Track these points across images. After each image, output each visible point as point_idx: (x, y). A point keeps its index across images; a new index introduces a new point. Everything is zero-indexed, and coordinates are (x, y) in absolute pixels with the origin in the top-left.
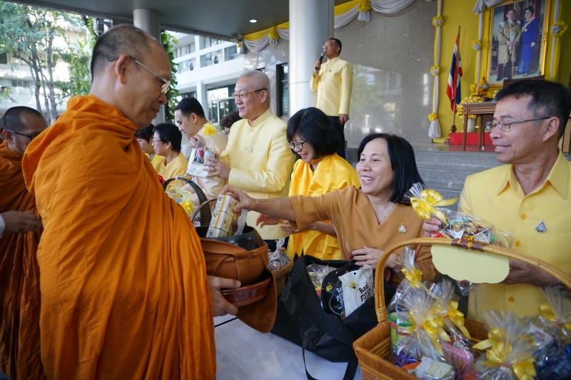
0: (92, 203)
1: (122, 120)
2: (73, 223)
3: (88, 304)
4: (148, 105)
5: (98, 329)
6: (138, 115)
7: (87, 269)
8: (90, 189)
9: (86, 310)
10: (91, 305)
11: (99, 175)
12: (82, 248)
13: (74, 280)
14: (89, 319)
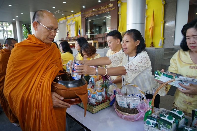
0: (14, 69)
1: (37, 42)
3: (14, 100)
4: (46, 37)
5: (18, 107)
6: (43, 40)
7: (11, 89)
8: (13, 65)
9: (14, 101)
10: (15, 100)
11: (17, 61)
12: (12, 82)
13: (8, 91)
14: (15, 104)
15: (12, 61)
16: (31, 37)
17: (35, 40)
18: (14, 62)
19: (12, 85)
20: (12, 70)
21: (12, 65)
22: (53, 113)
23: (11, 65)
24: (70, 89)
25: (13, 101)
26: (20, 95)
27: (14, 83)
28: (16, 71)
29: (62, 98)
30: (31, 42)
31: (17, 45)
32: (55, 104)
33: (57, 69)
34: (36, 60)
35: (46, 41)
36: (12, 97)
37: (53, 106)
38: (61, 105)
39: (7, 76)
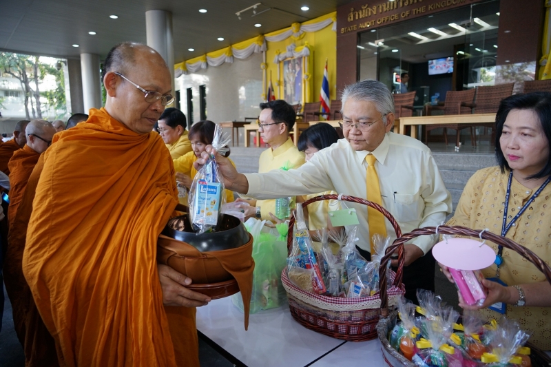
0: (55, 202)
1: (115, 129)
2: (41, 217)
3: (53, 286)
4: (138, 115)
5: (62, 308)
6: (131, 124)
7: (46, 256)
8: (53, 191)
9: (53, 291)
10: (55, 287)
11: (63, 179)
12: (47, 238)
13: (37, 263)
14: (56, 298)
15: (48, 179)
16: (97, 115)
17: (109, 123)
18: (56, 183)
19: (49, 245)
20: (49, 203)
21: (48, 190)
22: (165, 323)
23: (46, 189)
24: (208, 256)
25: (51, 290)
26: (71, 271)
27: (54, 238)
28: (61, 207)
29: (188, 282)
30: (100, 127)
31: (63, 137)
32: (167, 299)
33: (170, 201)
34: (113, 176)
35: (138, 126)
36: (47, 278)
37: (164, 304)
38: (185, 302)
39: (33, 222)
